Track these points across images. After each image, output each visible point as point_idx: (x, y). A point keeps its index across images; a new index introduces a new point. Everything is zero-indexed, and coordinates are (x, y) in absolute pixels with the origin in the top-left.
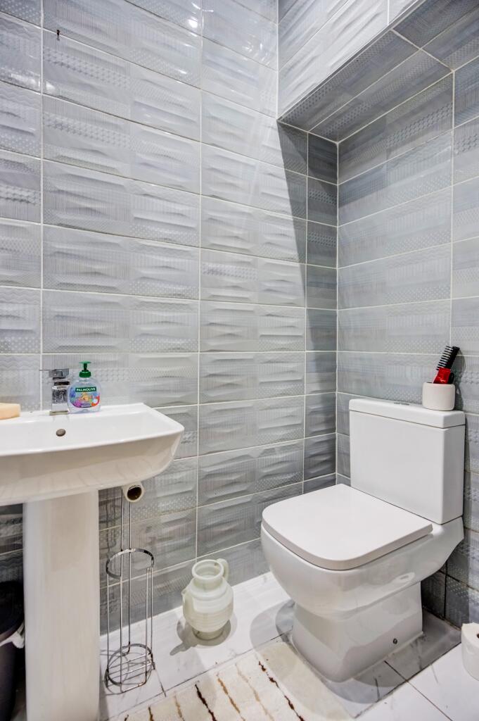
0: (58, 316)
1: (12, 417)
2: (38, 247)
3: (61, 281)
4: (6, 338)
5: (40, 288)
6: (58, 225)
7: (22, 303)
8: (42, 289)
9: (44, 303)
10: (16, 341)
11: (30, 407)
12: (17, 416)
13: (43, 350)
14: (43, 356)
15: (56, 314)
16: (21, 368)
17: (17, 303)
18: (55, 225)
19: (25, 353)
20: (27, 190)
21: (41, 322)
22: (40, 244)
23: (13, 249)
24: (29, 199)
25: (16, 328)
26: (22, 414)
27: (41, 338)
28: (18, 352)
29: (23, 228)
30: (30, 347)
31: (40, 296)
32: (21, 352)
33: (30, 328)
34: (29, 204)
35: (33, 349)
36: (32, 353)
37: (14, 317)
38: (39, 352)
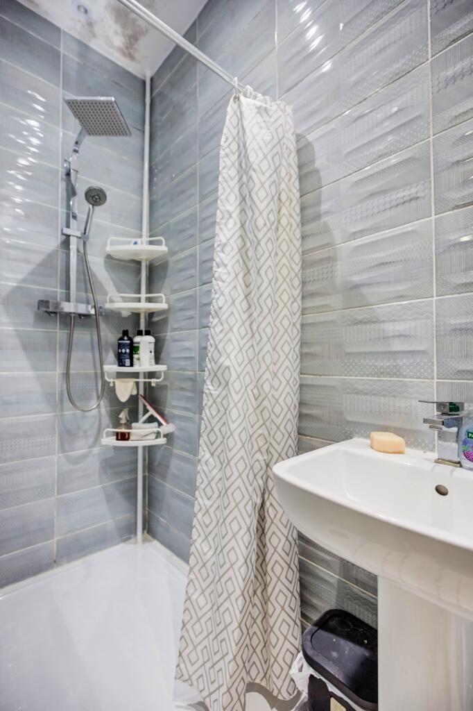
0: (455, 330)
1: (394, 453)
2: (429, 247)
3: (458, 283)
4: (398, 361)
5: (432, 297)
6: (453, 209)
7: (412, 319)
8: (435, 298)
9: (437, 314)
10: (408, 364)
11: (416, 444)
12: (401, 453)
13: (438, 375)
14: (437, 382)
15: (453, 327)
16: (413, 396)
17: (408, 320)
18: (449, 211)
19: (417, 378)
20: (415, 185)
21: (435, 339)
22: (431, 243)
23: (403, 259)
24: (419, 195)
25: (407, 349)
26: (408, 450)
27: (435, 360)
28: (410, 378)
29: (412, 231)
30: (422, 371)
31: (432, 307)
32: (413, 378)
33: (422, 348)
34: (419, 200)
35: (426, 374)
36: (424, 378)
37: (405, 336)
38: (433, 378)
